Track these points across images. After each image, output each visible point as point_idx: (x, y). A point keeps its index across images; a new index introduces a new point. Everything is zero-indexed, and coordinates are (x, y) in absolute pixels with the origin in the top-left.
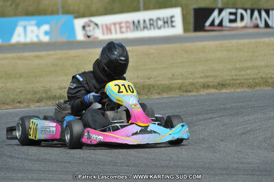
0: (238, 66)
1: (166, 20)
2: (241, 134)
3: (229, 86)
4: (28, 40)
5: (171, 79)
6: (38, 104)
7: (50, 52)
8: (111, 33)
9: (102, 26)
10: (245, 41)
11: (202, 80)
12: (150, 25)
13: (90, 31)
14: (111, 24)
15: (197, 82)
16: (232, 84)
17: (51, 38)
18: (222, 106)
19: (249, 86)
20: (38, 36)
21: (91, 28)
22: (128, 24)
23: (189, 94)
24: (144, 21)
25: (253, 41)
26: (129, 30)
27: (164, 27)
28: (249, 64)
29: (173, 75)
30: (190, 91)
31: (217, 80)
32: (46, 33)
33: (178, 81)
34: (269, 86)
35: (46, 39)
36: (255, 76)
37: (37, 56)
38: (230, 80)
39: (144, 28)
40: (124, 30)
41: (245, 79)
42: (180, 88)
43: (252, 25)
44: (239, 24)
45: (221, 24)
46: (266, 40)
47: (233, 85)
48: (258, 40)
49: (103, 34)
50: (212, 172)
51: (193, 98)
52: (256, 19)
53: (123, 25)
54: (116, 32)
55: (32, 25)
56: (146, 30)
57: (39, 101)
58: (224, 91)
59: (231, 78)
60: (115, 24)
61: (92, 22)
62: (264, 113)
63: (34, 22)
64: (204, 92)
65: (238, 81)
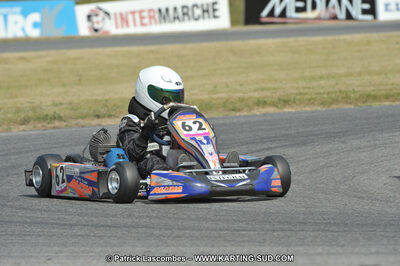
0: (307, 74)
1: (205, 8)
2: (311, 172)
3: (295, 102)
4: (10, 34)
5: (212, 92)
6: (22, 127)
7: (40, 53)
8: (128, 25)
9: (115, 15)
10: (318, 39)
11: (256, 95)
12: (184, 14)
13: (98, 22)
14: (127, 13)
15: (249, 98)
16: (300, 100)
17: (42, 31)
18: (283, 132)
19: (322, 104)
20: (23, 30)
21: (99, 18)
22: (152, 13)
23: (238, 114)
24: (175, 9)
25: (329, 38)
26: (153, 21)
27: (204, 17)
28: (324, 72)
29: (215, 87)
30: (239, 110)
31: (278, 94)
32: (36, 25)
33: (223, 95)
34: (350, 103)
35: (35, 33)
36: (331, 89)
37: (22, 58)
38: (297, 94)
39: (175, 18)
40: (146, 21)
41: (317, 94)
42: (224, 106)
43: (327, 15)
44: (310, 14)
45: (283, 14)
46: (348, 37)
47: (301, 102)
48: (336, 37)
49: (117, 26)
50: (268, 227)
51: (243, 120)
52: (334, 7)
53: (145, 14)
54: (135, 24)
55: (15, 13)
56: (177, 21)
57: (25, 122)
58: (287, 110)
59: (296, 91)
60: (133, 13)
61: (100, 9)
62: (343, 142)
63: (18, 9)
64: (258, 111)
65: (307, 97)
